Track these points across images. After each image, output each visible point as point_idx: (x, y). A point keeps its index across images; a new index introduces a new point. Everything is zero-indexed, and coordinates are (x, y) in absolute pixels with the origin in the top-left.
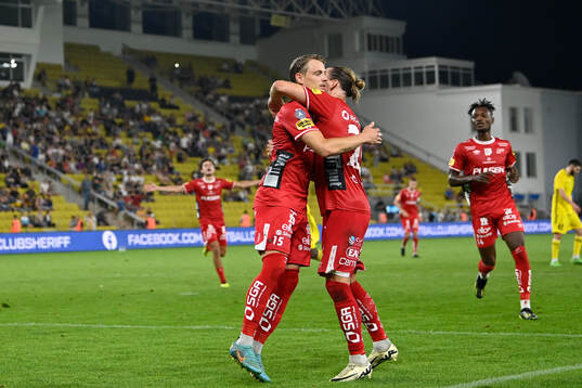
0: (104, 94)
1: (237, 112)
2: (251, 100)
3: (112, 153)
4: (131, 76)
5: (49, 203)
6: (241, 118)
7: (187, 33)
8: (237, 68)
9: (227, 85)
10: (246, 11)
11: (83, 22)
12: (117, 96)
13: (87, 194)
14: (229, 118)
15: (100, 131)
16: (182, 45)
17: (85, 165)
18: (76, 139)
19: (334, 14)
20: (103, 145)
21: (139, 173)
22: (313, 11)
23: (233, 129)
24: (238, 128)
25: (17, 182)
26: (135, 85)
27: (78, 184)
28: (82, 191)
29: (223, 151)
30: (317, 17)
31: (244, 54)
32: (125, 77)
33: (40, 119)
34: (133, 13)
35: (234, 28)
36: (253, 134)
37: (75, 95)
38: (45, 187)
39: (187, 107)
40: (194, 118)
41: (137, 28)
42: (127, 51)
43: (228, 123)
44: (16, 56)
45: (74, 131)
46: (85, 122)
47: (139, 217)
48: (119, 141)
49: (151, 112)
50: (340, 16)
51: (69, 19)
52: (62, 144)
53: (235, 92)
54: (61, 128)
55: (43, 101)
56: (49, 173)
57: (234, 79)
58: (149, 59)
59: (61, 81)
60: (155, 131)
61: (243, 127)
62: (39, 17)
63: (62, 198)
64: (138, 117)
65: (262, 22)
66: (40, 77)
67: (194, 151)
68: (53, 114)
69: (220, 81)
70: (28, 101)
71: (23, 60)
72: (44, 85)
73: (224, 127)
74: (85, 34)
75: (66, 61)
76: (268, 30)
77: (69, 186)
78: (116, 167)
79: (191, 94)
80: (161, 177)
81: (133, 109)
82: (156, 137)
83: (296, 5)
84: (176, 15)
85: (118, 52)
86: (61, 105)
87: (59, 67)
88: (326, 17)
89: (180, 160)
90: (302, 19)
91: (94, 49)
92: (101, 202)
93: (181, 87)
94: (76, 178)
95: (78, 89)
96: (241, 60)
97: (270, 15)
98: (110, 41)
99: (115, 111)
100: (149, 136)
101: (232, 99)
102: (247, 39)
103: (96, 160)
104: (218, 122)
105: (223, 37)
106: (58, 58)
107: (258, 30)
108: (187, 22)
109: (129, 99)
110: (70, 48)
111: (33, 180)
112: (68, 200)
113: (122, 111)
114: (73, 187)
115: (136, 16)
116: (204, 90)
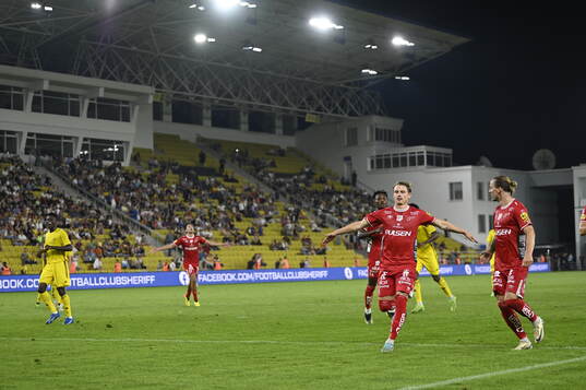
0: (183, 171)
1: (281, 185)
2: (291, 176)
3: (189, 214)
4: (202, 158)
5: (142, 251)
6: (283, 189)
7: (244, 127)
8: (281, 153)
9: (273, 164)
10: (288, 111)
11: (168, 118)
12: (193, 172)
14: (274, 189)
15: (180, 198)
16: (241, 135)
17: (169, 223)
18: (162, 204)
19: (352, 114)
20: (183, 208)
21: (208, 229)
22: (335, 111)
23: (277, 197)
24: (281, 197)
25: (119, 235)
27: (164, 237)
28: (167, 242)
29: (270, 213)
30: (339, 116)
31: (286, 142)
32: (198, 159)
33: (135, 189)
34: (204, 111)
35: (279, 123)
36: (292, 201)
37: (162, 172)
38: (139, 239)
39: (245, 181)
40: (249, 189)
41: (208, 123)
42: (201, 140)
43: (274, 193)
44: (117, 142)
45: (161, 197)
46: (169, 191)
47: (209, 261)
48: (193, 206)
49: (218, 184)
50: (356, 115)
51: (158, 115)
52: (152, 208)
53: (279, 170)
54: (151, 196)
55: (138, 176)
56: (142, 229)
57: (278, 160)
58: (216, 146)
59: (151, 161)
60: (220, 198)
61: (285, 196)
62: (135, 114)
63: (151, 247)
64: (208, 188)
65: (299, 119)
66: (135, 158)
67: (249, 213)
68: (145, 185)
69: (268, 162)
70: (128, 176)
71: (124, 145)
72: (138, 164)
73: (271, 195)
74: (169, 127)
75: (155, 146)
76: (303, 125)
77: (157, 238)
79: (246, 171)
80: (224, 231)
81: (204, 182)
82: (221, 203)
83: (324, 107)
84: (236, 113)
85: (193, 139)
86: (151, 179)
87: (150, 151)
88: (346, 116)
89: (239, 220)
90: (330, 117)
91: (175, 138)
93: (240, 166)
94: (162, 233)
95: (164, 167)
96: (284, 147)
97: (305, 114)
98: (187, 132)
99: (191, 184)
100: (215, 202)
101: (277, 175)
102: (288, 131)
103: (177, 220)
104: (267, 192)
105: (270, 130)
106: (150, 145)
107: (296, 125)
108: (244, 119)
109: (201, 175)
110: (157, 137)
111: (130, 234)
113: (196, 184)
114: (160, 240)
115: (207, 114)
116: (256, 168)
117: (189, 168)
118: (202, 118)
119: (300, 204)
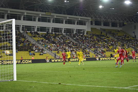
0: (97, 36)
2: (121, 36)
3: (99, 45)
4: (101, 33)
5: (89, 53)
6: (119, 39)
7: (111, 26)
8: (119, 31)
9: (117, 34)
10: (120, 22)
11: (94, 24)
12: (100, 36)
13: (95, 52)
14: (118, 39)
15: (97, 42)
16: (110, 28)
17: (94, 47)
18: (93, 43)
19: (135, 22)
20: (98, 44)
21: (103, 48)
22: (131, 22)
23: (118, 41)
24: (119, 41)
25: (84, 50)
26: (102, 34)
27: (93, 50)
28: (94, 51)
29: (117, 45)
30: (132, 23)
31: (120, 29)
32: (100, 33)
33: (87, 40)
34: (102, 22)
35: (118, 25)
36: (121, 42)
37: (93, 36)
38: (88, 51)
39: (111, 38)
40: (112, 39)
41: (102, 25)
42: (101, 29)
43: (117, 40)
44: (83, 30)
46: (94, 40)
47: (103, 55)
48: (100, 43)
49: (105, 38)
50: (136, 23)
51: (92, 24)
52: (91, 44)
53: (119, 35)
54: (90, 41)
55: (88, 37)
56: (89, 48)
57: (118, 33)
58: (104, 30)
59: (91, 34)
60: (106, 42)
61: (120, 41)
62: (87, 24)
63: (91, 52)
65: (123, 24)
66: (87, 33)
67: (112, 45)
68: (89, 39)
69: (116, 33)
70: (85, 37)
71: (85, 30)
72: (88, 34)
73: (117, 41)
74: (94, 26)
75: (91, 31)
76: (124, 25)
77: (92, 50)
78: (100, 47)
79: (111, 35)
80: (107, 49)
81: (102, 38)
82: (106, 43)
83: (128, 21)
84: (109, 23)
85: (99, 29)
86: (91, 38)
87: (90, 31)
88: (133, 23)
89: (110, 46)
90: (129, 23)
91: (96, 29)
92: (97, 53)
93: (110, 34)
94: (93, 49)
95: (93, 35)
96: (119, 30)
97: (124, 22)
98: (98, 27)
99: (99, 38)
100: (104, 42)
102: (120, 26)
103: (96, 46)
104: (116, 40)
105: (116, 26)
106: (90, 30)
108: (110, 24)
109: (101, 36)
110: (92, 28)
111: (86, 49)
112: (92, 53)
113: (100, 38)
114: (93, 51)
115: (102, 23)
116: (113, 35)
117: (99, 35)
118: (101, 24)
119: (123, 42)
